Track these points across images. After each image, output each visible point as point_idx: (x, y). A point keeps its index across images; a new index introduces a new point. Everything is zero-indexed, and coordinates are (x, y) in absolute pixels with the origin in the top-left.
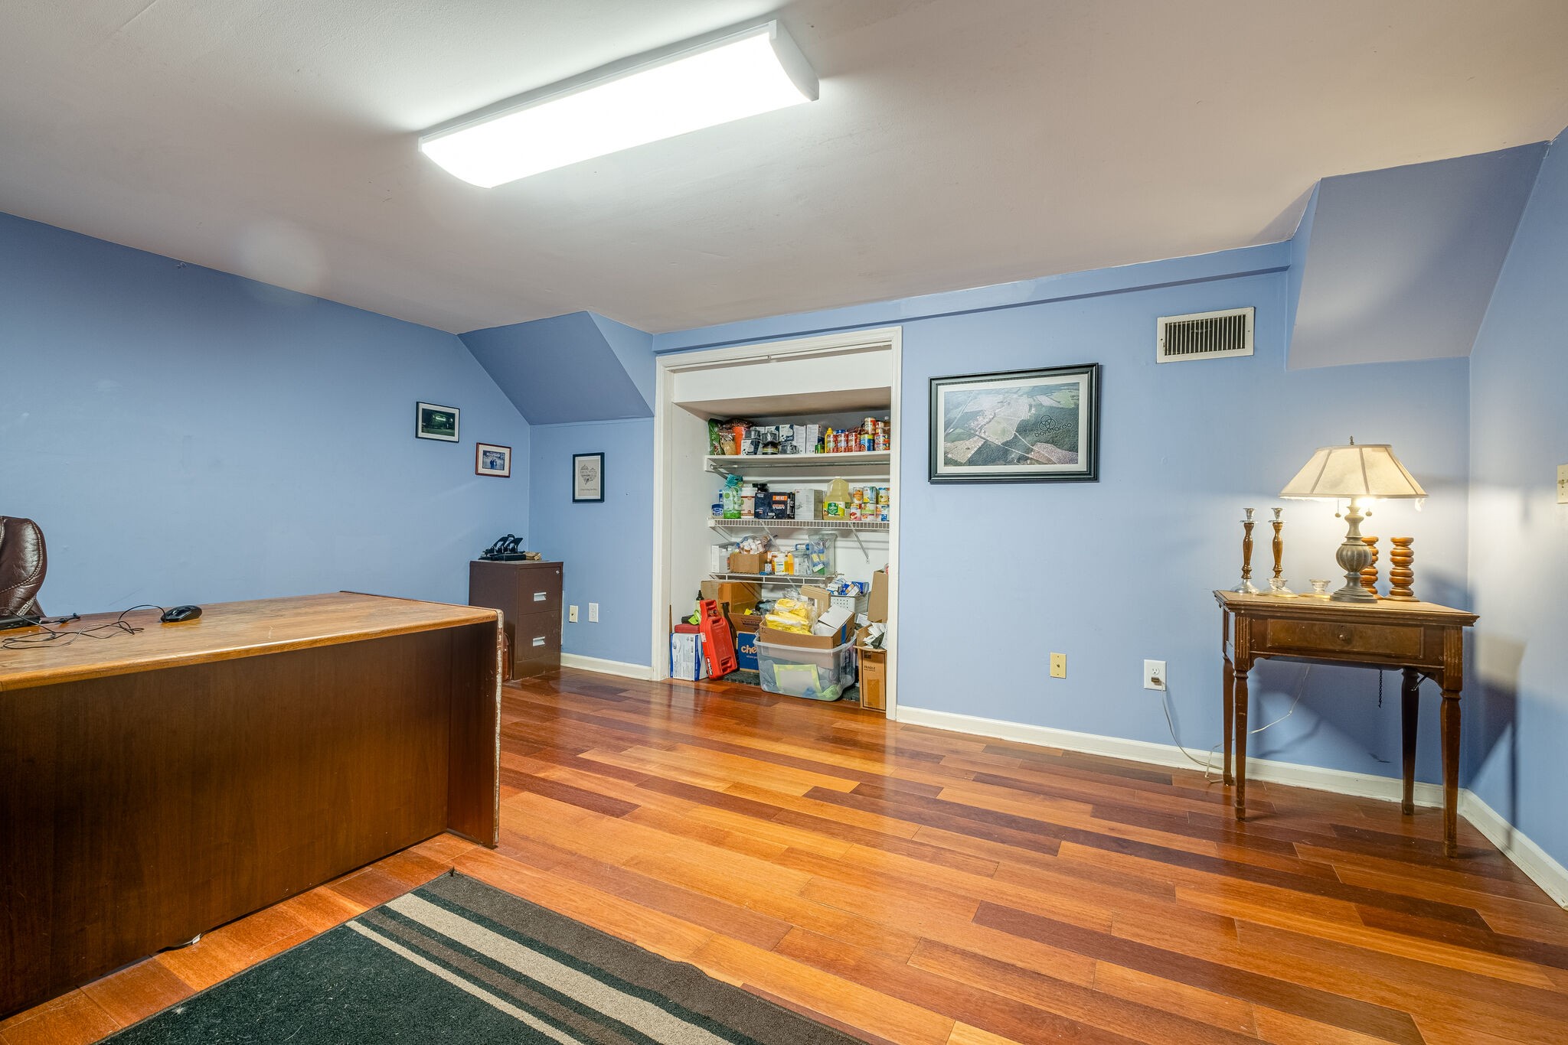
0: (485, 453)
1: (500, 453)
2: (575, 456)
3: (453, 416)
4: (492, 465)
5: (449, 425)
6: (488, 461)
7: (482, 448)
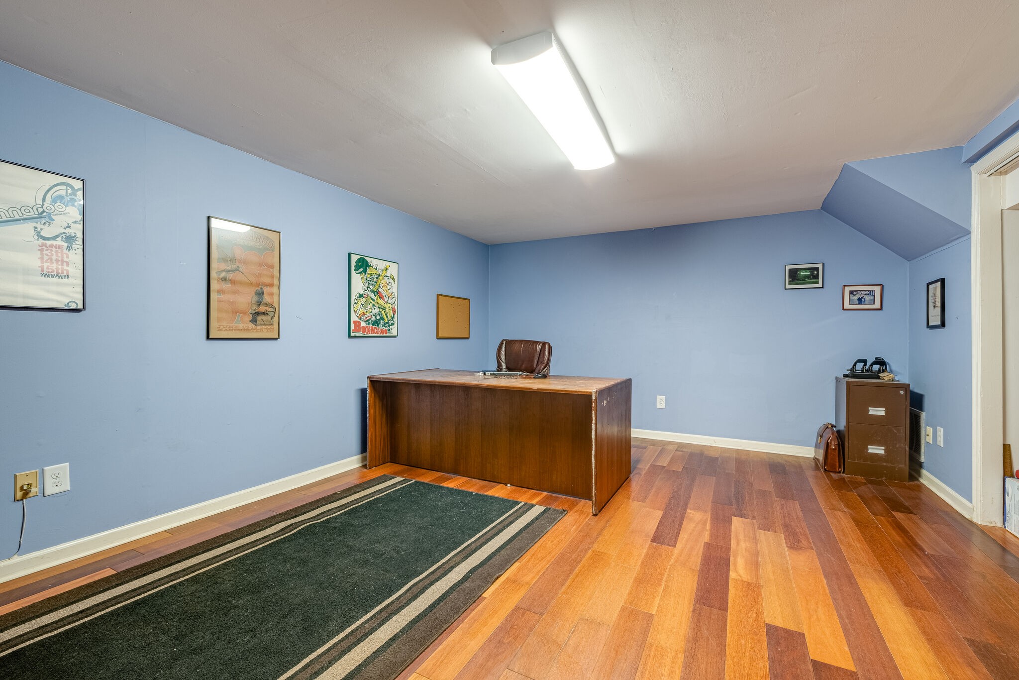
0: (851, 293)
1: (869, 291)
2: (928, 284)
3: (817, 269)
4: (860, 301)
5: (814, 275)
6: (856, 298)
7: (847, 289)
